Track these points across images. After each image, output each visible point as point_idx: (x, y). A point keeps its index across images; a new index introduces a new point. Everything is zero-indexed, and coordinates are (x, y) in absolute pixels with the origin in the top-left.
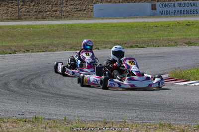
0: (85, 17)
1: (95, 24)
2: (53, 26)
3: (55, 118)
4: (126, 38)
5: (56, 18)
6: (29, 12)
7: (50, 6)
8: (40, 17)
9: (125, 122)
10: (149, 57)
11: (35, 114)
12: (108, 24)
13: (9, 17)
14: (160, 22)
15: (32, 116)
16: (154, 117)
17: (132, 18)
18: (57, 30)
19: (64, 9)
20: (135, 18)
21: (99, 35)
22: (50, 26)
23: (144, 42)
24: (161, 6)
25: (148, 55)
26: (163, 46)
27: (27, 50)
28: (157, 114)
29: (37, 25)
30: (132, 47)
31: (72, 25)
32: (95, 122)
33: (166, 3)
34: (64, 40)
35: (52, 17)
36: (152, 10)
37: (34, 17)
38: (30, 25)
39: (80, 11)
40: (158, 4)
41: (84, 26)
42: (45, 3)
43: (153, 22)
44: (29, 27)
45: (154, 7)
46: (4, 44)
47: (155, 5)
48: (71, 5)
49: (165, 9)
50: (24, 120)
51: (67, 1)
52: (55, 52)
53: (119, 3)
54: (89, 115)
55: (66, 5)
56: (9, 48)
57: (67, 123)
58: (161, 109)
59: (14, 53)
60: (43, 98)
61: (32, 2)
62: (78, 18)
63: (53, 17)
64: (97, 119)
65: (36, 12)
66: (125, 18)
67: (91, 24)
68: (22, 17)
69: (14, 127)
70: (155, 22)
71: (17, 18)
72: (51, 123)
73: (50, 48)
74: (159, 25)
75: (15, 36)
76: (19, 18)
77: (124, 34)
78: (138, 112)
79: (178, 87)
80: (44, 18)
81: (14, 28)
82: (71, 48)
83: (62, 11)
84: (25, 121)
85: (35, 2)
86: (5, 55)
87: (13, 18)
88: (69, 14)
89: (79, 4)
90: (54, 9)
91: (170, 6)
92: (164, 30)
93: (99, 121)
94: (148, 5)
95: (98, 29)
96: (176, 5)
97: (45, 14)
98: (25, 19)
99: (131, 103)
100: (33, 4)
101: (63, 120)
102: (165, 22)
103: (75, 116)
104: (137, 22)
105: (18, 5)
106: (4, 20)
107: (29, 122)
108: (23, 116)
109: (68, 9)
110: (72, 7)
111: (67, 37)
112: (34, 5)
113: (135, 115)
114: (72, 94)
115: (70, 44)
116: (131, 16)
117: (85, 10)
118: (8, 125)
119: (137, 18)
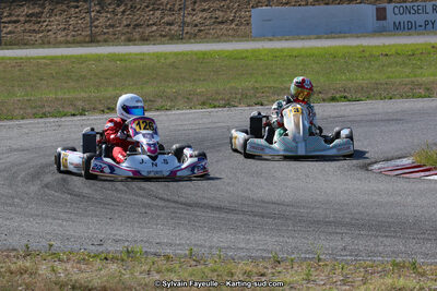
0: (233, 36)
1: (254, 51)
2: (165, 55)
3: (168, 251)
4: (322, 80)
5: (171, 39)
6: (112, 26)
7: (158, 13)
8: (137, 37)
9: (319, 260)
10: (371, 121)
11: (126, 244)
12: (282, 50)
13: (69, 38)
14: (394, 45)
15: (119, 247)
16: (381, 249)
17: (334, 38)
18: (172, 65)
19: (188, 20)
20: (339, 37)
21: (263, 75)
22: (158, 56)
23: (361, 89)
24: (397, 11)
25: (368, 118)
26: (402, 97)
27: (109, 109)
28: (388, 241)
29: (130, 54)
30: (333, 99)
31: (204, 53)
32: (254, 259)
33: (408, 5)
34: (188, 86)
35: (161, 35)
36: (378, 19)
37: (123, 38)
38: (115, 54)
39: (222, 23)
40: (390, 7)
41: (233, 56)
42: (147, 7)
43: (379, 46)
44: (113, 58)
45: (381, 15)
46: (60, 95)
47: (384, 9)
48: (204, 10)
49: (406, 18)
50: (103, 256)
51: (195, 3)
52: (169, 112)
53: (307, 5)
54: (242, 245)
55: (194, 10)
56: (72, 103)
57: (194, 263)
58: (395, 231)
59: (81, 115)
60: (144, 210)
61: (118, 6)
62: (218, 38)
63: (165, 36)
64: (258, 254)
65: (128, 26)
66: (318, 38)
67: (247, 51)
68: (99, 38)
69: (82, 271)
70: (384, 46)
71: (87, 39)
72: (161, 262)
73: (159, 103)
74: (393, 51)
75: (84, 78)
76: (93, 40)
77: (318, 73)
78: (347, 239)
79: (432, 185)
80: (145, 40)
81: (81, 60)
82: (203, 104)
83: (184, 23)
84: (106, 259)
85: (126, 5)
86: (63, 119)
87: (78, 38)
88: (200, 31)
89: (221, 9)
90: (166, 19)
91: (417, 12)
92: (404, 63)
93: (263, 258)
94: (369, 10)
95: (262, 63)
96: (429, 9)
97: (148, 30)
98: (106, 41)
99: (332, 219)
100: (122, 8)
101: (186, 256)
102: (405, 45)
103: (211, 248)
104: (344, 47)
105: (89, 12)
106: (61, 43)
107: (114, 259)
108: (101, 249)
109: (197, 19)
110: (205, 14)
111: (194, 80)
112: (124, 12)
113: (340, 244)
114: (205, 201)
115: (201, 94)
116: (332, 33)
117: (232, 21)
118: (69, 266)
119: (345, 37)
